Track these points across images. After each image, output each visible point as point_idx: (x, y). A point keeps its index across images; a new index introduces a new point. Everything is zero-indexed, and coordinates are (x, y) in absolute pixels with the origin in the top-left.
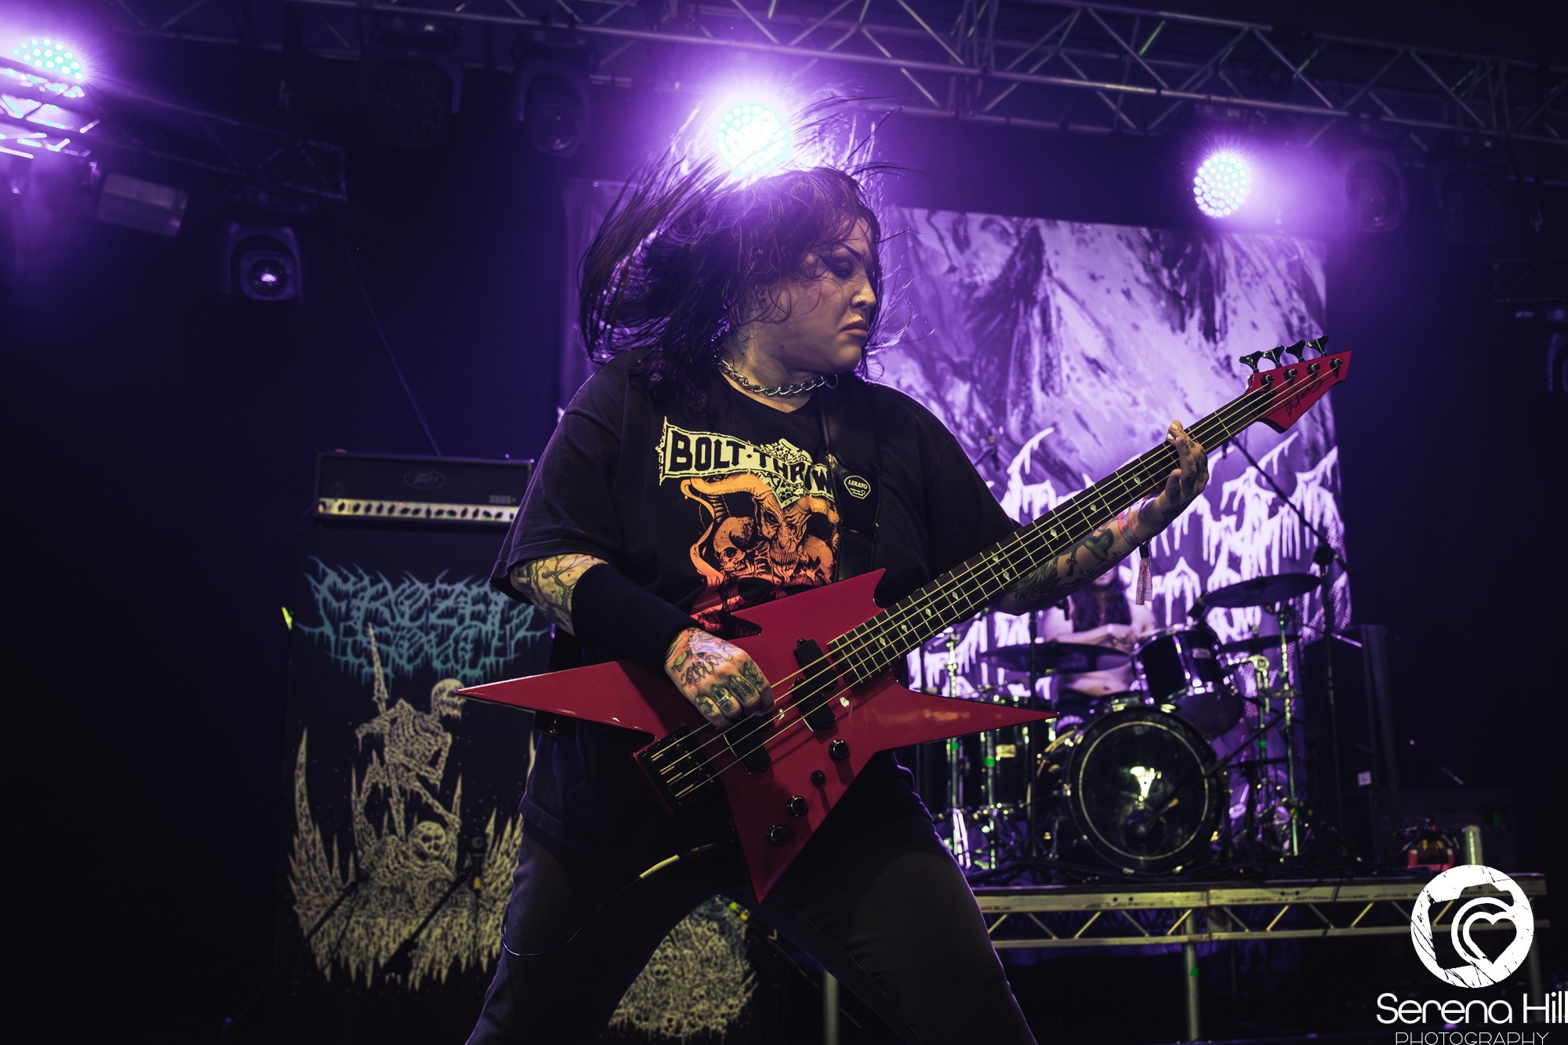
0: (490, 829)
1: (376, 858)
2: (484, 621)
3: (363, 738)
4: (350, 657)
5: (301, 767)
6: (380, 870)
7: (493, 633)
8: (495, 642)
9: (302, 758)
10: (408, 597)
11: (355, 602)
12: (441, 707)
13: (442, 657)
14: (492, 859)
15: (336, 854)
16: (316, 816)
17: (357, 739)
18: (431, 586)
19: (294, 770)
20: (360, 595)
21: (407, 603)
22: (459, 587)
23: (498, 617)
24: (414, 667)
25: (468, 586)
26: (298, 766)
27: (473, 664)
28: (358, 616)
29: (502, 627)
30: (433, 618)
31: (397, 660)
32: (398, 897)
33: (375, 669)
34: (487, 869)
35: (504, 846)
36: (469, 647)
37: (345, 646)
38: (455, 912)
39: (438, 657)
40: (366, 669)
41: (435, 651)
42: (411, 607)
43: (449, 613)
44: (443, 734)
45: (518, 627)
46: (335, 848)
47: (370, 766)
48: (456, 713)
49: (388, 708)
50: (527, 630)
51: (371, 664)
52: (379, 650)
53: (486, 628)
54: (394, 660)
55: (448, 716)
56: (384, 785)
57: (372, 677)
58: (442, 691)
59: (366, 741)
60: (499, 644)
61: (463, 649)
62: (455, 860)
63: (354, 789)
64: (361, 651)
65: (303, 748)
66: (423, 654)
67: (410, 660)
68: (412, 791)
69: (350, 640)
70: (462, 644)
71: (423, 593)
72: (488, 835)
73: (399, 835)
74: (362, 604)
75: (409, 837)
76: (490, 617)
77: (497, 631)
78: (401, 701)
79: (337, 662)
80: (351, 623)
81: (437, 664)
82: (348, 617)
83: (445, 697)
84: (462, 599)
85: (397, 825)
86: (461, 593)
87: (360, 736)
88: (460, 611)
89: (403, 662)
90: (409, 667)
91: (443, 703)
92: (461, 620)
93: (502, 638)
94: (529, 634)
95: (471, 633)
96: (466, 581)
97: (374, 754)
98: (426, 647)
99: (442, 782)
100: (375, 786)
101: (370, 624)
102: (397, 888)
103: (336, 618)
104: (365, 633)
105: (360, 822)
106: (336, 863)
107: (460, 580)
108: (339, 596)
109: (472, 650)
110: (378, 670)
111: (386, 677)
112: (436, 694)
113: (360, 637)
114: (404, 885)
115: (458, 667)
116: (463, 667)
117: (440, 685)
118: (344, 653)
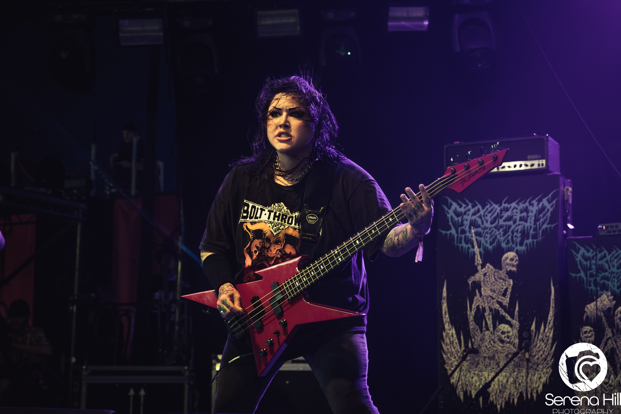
0: (533, 327)
1: (481, 342)
2: (526, 221)
3: (472, 283)
4: (464, 244)
5: (444, 299)
6: (483, 348)
7: (531, 227)
8: (532, 232)
9: (445, 294)
10: (489, 212)
11: (465, 217)
12: (507, 266)
13: (506, 241)
14: (535, 344)
15: (462, 340)
16: (453, 322)
17: (469, 284)
18: (500, 206)
19: (441, 300)
20: (467, 213)
21: (489, 215)
22: (514, 205)
23: (533, 219)
24: (493, 247)
25: (518, 204)
26: (443, 298)
27: (521, 244)
28: (467, 223)
29: (535, 224)
30: (501, 222)
31: (485, 244)
32: (492, 361)
33: (475, 250)
34: (533, 349)
35: (540, 336)
36: (519, 235)
37: (461, 239)
38: (519, 370)
39: (504, 241)
40: (471, 250)
41: (502, 239)
42: (491, 217)
43: (509, 219)
44: (509, 280)
45: (543, 223)
46: (462, 337)
47: (475, 297)
48: (514, 269)
49: (482, 268)
50: (548, 224)
51: (473, 247)
52: (476, 239)
53: (527, 225)
54: (483, 244)
55: (510, 271)
56: (482, 306)
57: (474, 254)
58: (507, 258)
59: (473, 285)
60: (534, 233)
61: (516, 236)
62: (517, 344)
63: (469, 308)
64: (468, 241)
65: (445, 289)
66: (496, 240)
67: (491, 244)
68: (495, 309)
69: (463, 236)
70: (515, 234)
71: (496, 209)
72: (533, 331)
73: (491, 331)
74: (468, 218)
75: (495, 332)
76: (529, 219)
77: (533, 226)
78: (488, 264)
79: (458, 247)
80: (463, 227)
81: (504, 245)
82: (462, 224)
83: (508, 261)
84: (515, 211)
85: (489, 326)
86: (514, 208)
87: (470, 283)
88: (514, 217)
89: (488, 245)
90: (490, 247)
91: (507, 264)
92: (515, 222)
93: (535, 229)
94: (549, 226)
95: (520, 228)
96: (517, 201)
97: (477, 291)
98: (498, 237)
99: (509, 304)
100: (478, 307)
101: (472, 227)
102: (491, 357)
103: (457, 225)
104: (470, 232)
105: (472, 325)
106: (463, 345)
107: (514, 201)
108: (458, 214)
109: (520, 237)
110: (477, 250)
111: (480, 253)
112: (504, 260)
113: (468, 234)
114: (494, 356)
115: (514, 246)
116: (516, 246)
117: (505, 255)
118: (461, 243)
